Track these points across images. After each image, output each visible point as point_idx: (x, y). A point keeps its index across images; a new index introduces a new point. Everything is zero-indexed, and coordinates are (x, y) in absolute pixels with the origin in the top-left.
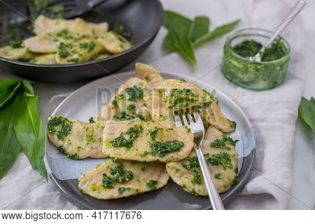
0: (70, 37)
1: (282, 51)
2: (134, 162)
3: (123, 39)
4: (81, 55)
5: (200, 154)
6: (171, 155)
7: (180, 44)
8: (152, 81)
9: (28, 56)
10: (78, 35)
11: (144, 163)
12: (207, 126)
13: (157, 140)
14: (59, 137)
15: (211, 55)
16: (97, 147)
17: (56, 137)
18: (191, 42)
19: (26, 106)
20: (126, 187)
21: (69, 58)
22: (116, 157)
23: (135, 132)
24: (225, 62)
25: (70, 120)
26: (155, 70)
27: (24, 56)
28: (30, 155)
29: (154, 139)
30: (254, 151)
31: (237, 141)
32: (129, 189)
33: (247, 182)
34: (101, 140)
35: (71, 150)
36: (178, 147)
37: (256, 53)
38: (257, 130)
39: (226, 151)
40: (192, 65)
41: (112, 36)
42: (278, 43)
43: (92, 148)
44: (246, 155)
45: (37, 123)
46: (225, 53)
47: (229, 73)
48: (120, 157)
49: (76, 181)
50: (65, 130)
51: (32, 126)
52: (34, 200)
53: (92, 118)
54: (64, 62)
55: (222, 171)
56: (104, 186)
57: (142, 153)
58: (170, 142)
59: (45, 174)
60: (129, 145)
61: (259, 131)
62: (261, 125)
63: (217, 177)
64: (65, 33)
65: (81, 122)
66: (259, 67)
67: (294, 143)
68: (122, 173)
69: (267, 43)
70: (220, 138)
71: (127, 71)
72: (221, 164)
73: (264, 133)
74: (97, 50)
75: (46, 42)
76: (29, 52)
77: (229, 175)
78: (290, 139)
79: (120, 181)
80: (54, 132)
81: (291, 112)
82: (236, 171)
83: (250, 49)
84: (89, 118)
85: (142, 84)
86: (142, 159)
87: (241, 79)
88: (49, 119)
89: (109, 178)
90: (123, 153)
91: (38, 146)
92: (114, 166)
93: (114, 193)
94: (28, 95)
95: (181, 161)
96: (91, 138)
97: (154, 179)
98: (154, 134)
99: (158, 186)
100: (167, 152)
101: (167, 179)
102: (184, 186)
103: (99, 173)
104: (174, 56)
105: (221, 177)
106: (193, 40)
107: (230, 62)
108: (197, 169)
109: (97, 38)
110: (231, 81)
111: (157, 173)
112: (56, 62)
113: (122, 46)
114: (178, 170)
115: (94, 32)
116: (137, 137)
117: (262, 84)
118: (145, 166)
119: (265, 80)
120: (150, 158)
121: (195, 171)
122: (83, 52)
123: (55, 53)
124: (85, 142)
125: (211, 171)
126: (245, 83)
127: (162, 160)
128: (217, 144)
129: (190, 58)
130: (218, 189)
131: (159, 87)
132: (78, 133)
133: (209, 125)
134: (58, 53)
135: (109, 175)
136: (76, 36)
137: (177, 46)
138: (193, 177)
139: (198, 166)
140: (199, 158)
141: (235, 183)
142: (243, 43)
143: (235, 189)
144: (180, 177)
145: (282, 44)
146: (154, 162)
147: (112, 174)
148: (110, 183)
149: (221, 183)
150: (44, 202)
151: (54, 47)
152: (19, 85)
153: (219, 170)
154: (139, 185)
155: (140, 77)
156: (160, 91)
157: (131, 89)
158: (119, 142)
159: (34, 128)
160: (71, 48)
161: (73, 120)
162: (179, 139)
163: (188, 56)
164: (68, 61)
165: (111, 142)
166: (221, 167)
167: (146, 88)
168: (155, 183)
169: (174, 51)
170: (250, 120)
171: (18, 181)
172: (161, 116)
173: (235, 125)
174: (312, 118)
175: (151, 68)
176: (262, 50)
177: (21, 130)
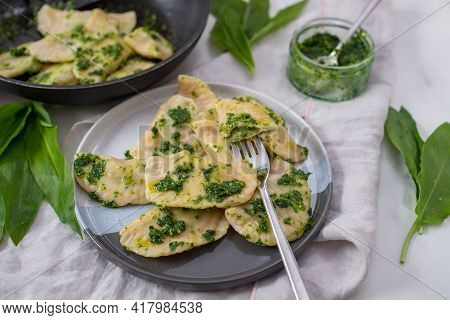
0: (89, 39)
1: (364, 47)
2: (185, 210)
3: (157, 34)
4: (106, 64)
5: (265, 194)
6: (230, 198)
7: (233, 40)
8: (200, 98)
9: (35, 68)
11: (199, 210)
12: (272, 156)
13: (213, 180)
14: (91, 181)
15: (273, 53)
16: (138, 191)
17: (86, 181)
18: (246, 39)
19: (42, 138)
20: (179, 240)
21: (91, 70)
22: (164, 205)
23: (185, 171)
24: (291, 64)
25: (102, 157)
26: (203, 83)
27: (31, 67)
28: (56, 205)
29: (208, 180)
30: (330, 186)
31: (309, 174)
32: (182, 243)
33: (323, 225)
34: (142, 181)
35: (106, 196)
36: (239, 188)
37: (331, 51)
38: (334, 157)
39: (297, 188)
40: (249, 69)
41: (142, 33)
42: (358, 37)
43: (133, 193)
44: (322, 190)
45: (60, 162)
46: (292, 54)
47: (298, 80)
48: (168, 205)
49: (117, 236)
51: (53, 166)
52: (67, 262)
53: (128, 152)
54: (83, 76)
55: (293, 214)
56: (152, 242)
57: (195, 199)
58: (228, 183)
59: (77, 229)
60: (178, 188)
61: (336, 158)
62: (339, 150)
63: (287, 222)
64: (80, 31)
65: (115, 160)
66: (334, 73)
67: (378, 173)
68: (172, 224)
69: (345, 37)
70: (289, 172)
72: (291, 205)
73: (343, 161)
74: (125, 54)
75: (58, 46)
76: (36, 61)
77: (301, 218)
78: (373, 168)
79: (171, 233)
80: (83, 174)
81: (375, 131)
82: (309, 212)
83: (323, 46)
84: (125, 152)
85: (188, 104)
86: (196, 207)
87: (312, 87)
88: (76, 157)
89: (157, 231)
90: (171, 199)
91: (64, 194)
92: (162, 215)
93: (164, 249)
94: (43, 123)
95: (242, 205)
96: (130, 180)
98: (208, 172)
99: (217, 237)
100: (226, 196)
101: (227, 227)
102: (248, 237)
103: (145, 225)
104: (226, 57)
105: (291, 222)
106: (249, 34)
107: (298, 67)
108: (261, 214)
109: (123, 35)
110: (300, 90)
111: (215, 220)
112: (74, 77)
113: (157, 49)
114: (239, 217)
115: (118, 27)
116: (187, 177)
117: (338, 93)
118: (200, 213)
119: (342, 89)
120: (205, 204)
121: (260, 217)
122: (109, 59)
123: (72, 62)
124: (123, 185)
125: (279, 215)
126: (317, 92)
127: (219, 205)
128: (285, 181)
129: (246, 61)
130: (287, 237)
131: (210, 106)
132: (113, 174)
133: (275, 155)
134: (76, 63)
135: (156, 227)
136: (96, 36)
137: (230, 45)
138: (257, 224)
139: (264, 210)
140: (264, 201)
141: (308, 227)
142: (314, 37)
143: (310, 235)
144: (242, 225)
145: (364, 38)
146: (210, 208)
147: (160, 225)
148: (158, 237)
149: (291, 229)
150: (80, 264)
151: (68, 54)
152: (30, 110)
153: (289, 213)
154: (194, 238)
155: (185, 94)
156: (211, 112)
157: (175, 111)
158: (166, 185)
159: (56, 168)
160: (92, 55)
161: (106, 158)
162: (239, 178)
163: (244, 58)
164: (90, 74)
165: (156, 185)
166: (292, 209)
167: (194, 108)
168: (212, 233)
169: (225, 51)
170: (324, 144)
171: (44, 239)
172: (215, 147)
173: (306, 151)
174: (401, 137)
175: (198, 80)
176: (339, 47)
177: (40, 172)
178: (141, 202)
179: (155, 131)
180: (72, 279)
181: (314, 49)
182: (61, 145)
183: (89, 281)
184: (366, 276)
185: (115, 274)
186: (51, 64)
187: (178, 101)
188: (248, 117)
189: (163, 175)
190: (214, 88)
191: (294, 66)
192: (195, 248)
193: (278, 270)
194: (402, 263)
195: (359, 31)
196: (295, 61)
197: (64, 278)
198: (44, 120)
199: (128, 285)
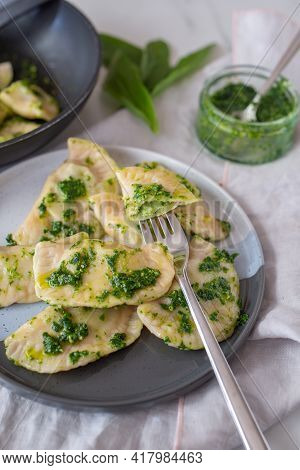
1: (286, 99)
2: (87, 309)
3: (39, 89)
5: (182, 286)
6: (143, 293)
8: (96, 165)
11: (105, 309)
12: (191, 236)
13: (119, 270)
16: (25, 287)
20: (82, 348)
22: (60, 304)
23: (84, 260)
29: (114, 270)
31: (235, 255)
32: (86, 353)
33: (258, 320)
34: (30, 274)
36: (149, 278)
37: (246, 105)
39: (222, 274)
41: (20, 88)
42: (279, 87)
43: (19, 289)
46: (202, 107)
47: (210, 140)
48: (65, 304)
53: (10, 236)
55: (220, 307)
56: (46, 352)
57: (99, 295)
58: (139, 272)
60: (77, 281)
63: (213, 317)
66: (256, 130)
68: (72, 329)
69: (261, 87)
70: (211, 255)
72: (216, 295)
74: (1, 114)
77: (230, 311)
79: (71, 341)
82: (240, 303)
84: (6, 236)
85: (81, 174)
86: (100, 305)
87: (228, 147)
89: (54, 339)
90: (70, 296)
92: (59, 318)
93: (63, 362)
95: (158, 301)
96: (15, 273)
98: (113, 261)
99: (129, 342)
100: (137, 289)
101: (141, 327)
102: (168, 340)
103: (37, 331)
105: (218, 317)
107: (211, 124)
108: (182, 309)
110: (213, 152)
111: (124, 319)
113: (41, 108)
114: (155, 315)
116: (87, 265)
117: (259, 154)
118: (105, 314)
119: (265, 149)
120: (113, 301)
121: (180, 313)
124: (6, 280)
126: (235, 154)
127: (131, 302)
128: (208, 265)
131: (109, 176)
133: (193, 234)
135: (52, 331)
138: (178, 323)
139: (185, 304)
140: (185, 293)
141: (238, 325)
142: (226, 88)
144: (159, 326)
145: (286, 88)
146: (118, 306)
147: (57, 330)
148: (54, 347)
149: (221, 327)
153: (216, 306)
154: (100, 345)
155: (77, 161)
156: (110, 182)
157: (65, 182)
158: (60, 277)
162: (152, 266)
165: (49, 279)
166: (219, 302)
168: (122, 337)
172: (119, 226)
173: (229, 227)
176: (257, 99)
178: (30, 300)
179: (43, 208)
187: (67, 172)
188: (160, 188)
189: (56, 266)
190: (112, 152)
191: (205, 123)
192: (102, 358)
195: (279, 80)
196: (207, 117)
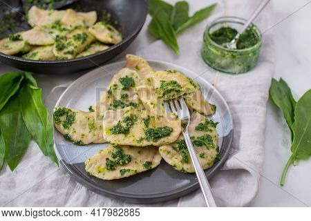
0: (64, 29)
1: (254, 37)
2: (131, 147)
3: (111, 27)
4: (76, 47)
5: (186, 137)
6: (163, 139)
7: (164, 31)
8: (141, 70)
9: (27, 49)
10: (71, 26)
11: (141, 147)
12: (192, 111)
13: (150, 127)
14: (65, 126)
15: (192, 40)
16: (98, 134)
17: (62, 126)
18: (173, 31)
19: (31, 98)
20: (126, 168)
21: (66, 50)
22: (116, 143)
23: (131, 120)
24: (204, 48)
25: (73, 110)
26: (143, 60)
27: (24, 48)
28: (40, 144)
29: (147, 126)
30: (232, 132)
31: (217, 123)
32: (129, 170)
33: (227, 159)
34: (101, 127)
35: (76, 137)
36: (168, 132)
37: (232, 39)
38: (234, 112)
39: (209, 133)
40: (175, 52)
41: (101, 26)
42: (251, 30)
43: (94, 135)
44: (226, 135)
45: (44, 114)
46: (205, 41)
47: (209, 59)
48: (119, 143)
49: (83, 165)
50: (69, 120)
51: (39, 116)
52: (48, 183)
53: (91, 107)
54: (60, 55)
55: (206, 151)
56: (107, 169)
57: (138, 139)
58: (161, 128)
59: (55, 160)
60: (126, 132)
61: (236, 113)
62: (237, 107)
63: (202, 156)
64: (58, 24)
65: (82, 112)
66: (234, 54)
67: (265, 123)
68: (122, 157)
69: (241, 30)
70: (203, 122)
71: (118, 60)
72: (205, 145)
73: (240, 114)
74: (89, 40)
75: (42, 34)
76: (27, 44)
77: (212, 153)
78: (261, 120)
79: (121, 163)
80: (60, 122)
81: (263, 94)
82: (217, 150)
83: (226, 36)
84: (89, 107)
85: (133, 74)
86: (138, 145)
87: (218, 64)
88: (54, 110)
89: (111, 162)
90: (122, 140)
91: (46, 136)
92: (115, 151)
93: (116, 174)
94: (32, 87)
95: (171, 144)
96: (92, 126)
97: (149, 160)
98: (147, 121)
99: (153, 166)
100: (160, 137)
101: (160, 159)
102: (175, 166)
103: (103, 157)
104: (159, 43)
105: (205, 156)
106: (175, 26)
107: (209, 50)
108: (184, 150)
109: (88, 27)
110: (210, 66)
111: (151, 154)
112: (54, 55)
113: (112, 37)
114: (169, 152)
115: (84, 22)
116: (133, 124)
117: (237, 68)
118: (141, 150)
119: (240, 65)
120: (145, 143)
121: (183, 152)
122: (78, 43)
123: (52, 45)
124: (87, 130)
125: (196, 151)
126: (223, 68)
127: (155, 144)
128: (201, 128)
129: (173, 46)
130: (202, 166)
131: (148, 76)
132: (81, 122)
133: (194, 110)
134: (55, 45)
135: (111, 159)
136: (69, 28)
137: (162, 34)
138: (181, 157)
139: (186, 148)
140: (186, 141)
141: (217, 160)
142: (220, 30)
143: (217, 166)
144: (171, 158)
145: (255, 31)
146: (148, 146)
147: (114, 158)
148: (112, 166)
149: (205, 161)
150: (57, 185)
151: (50, 39)
152: (23, 77)
153: (203, 150)
154: (137, 166)
155: (131, 67)
156: (149, 80)
157: (124, 79)
158: (118, 130)
159: (40, 118)
160: (66, 40)
161: (76, 111)
162: (169, 125)
163: (171, 44)
164: (65, 53)
165: (111, 130)
166: (206, 148)
167: (137, 77)
168: (150, 163)
169: (159, 39)
170: (228, 103)
171: (32, 167)
172: (152, 104)
173: (215, 108)
174: (281, 99)
175: (140, 58)
176: (237, 37)
177: (29, 120)
178: (100, 141)
179: (110, 92)
180: (51, 195)
181: (219, 38)
182: (44, 102)
183: (63, 196)
184: (257, 194)
185: (81, 191)
186: (37, 46)
187: (126, 72)
188: (175, 83)
189: (116, 123)
190: (151, 64)
191: (206, 50)
192: (138, 174)
193: (196, 190)
194: (282, 185)
195: (251, 26)
196: (207, 46)
197: (46, 194)
198: (32, 84)
199: (91, 199)
